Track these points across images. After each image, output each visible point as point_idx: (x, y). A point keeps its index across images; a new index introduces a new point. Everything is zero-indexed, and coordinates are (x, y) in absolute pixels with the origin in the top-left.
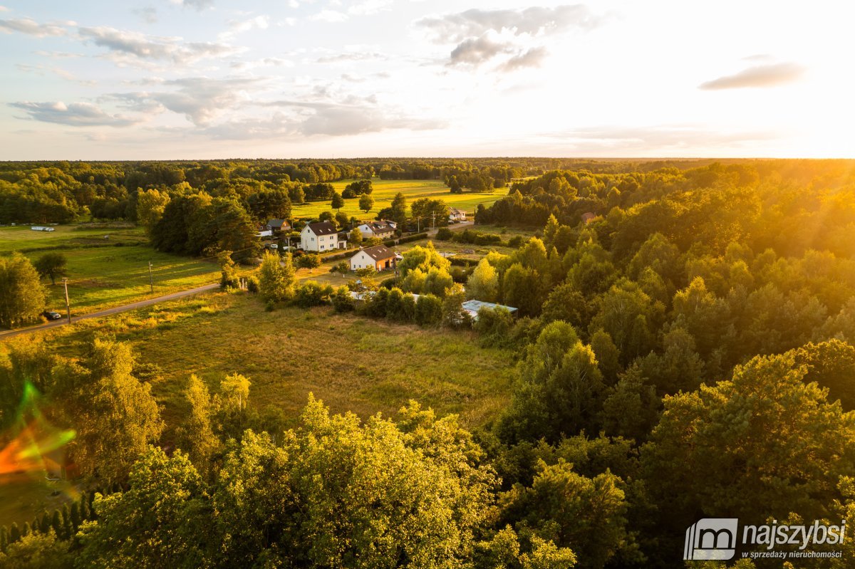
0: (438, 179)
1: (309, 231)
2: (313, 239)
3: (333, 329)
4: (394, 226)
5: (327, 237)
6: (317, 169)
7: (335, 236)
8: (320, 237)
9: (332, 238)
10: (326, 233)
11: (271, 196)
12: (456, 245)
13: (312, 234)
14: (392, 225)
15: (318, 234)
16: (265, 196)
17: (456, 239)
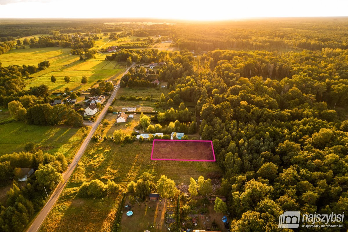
9: (96, 109)
14: (104, 97)
16: (40, 88)
17: (128, 100)
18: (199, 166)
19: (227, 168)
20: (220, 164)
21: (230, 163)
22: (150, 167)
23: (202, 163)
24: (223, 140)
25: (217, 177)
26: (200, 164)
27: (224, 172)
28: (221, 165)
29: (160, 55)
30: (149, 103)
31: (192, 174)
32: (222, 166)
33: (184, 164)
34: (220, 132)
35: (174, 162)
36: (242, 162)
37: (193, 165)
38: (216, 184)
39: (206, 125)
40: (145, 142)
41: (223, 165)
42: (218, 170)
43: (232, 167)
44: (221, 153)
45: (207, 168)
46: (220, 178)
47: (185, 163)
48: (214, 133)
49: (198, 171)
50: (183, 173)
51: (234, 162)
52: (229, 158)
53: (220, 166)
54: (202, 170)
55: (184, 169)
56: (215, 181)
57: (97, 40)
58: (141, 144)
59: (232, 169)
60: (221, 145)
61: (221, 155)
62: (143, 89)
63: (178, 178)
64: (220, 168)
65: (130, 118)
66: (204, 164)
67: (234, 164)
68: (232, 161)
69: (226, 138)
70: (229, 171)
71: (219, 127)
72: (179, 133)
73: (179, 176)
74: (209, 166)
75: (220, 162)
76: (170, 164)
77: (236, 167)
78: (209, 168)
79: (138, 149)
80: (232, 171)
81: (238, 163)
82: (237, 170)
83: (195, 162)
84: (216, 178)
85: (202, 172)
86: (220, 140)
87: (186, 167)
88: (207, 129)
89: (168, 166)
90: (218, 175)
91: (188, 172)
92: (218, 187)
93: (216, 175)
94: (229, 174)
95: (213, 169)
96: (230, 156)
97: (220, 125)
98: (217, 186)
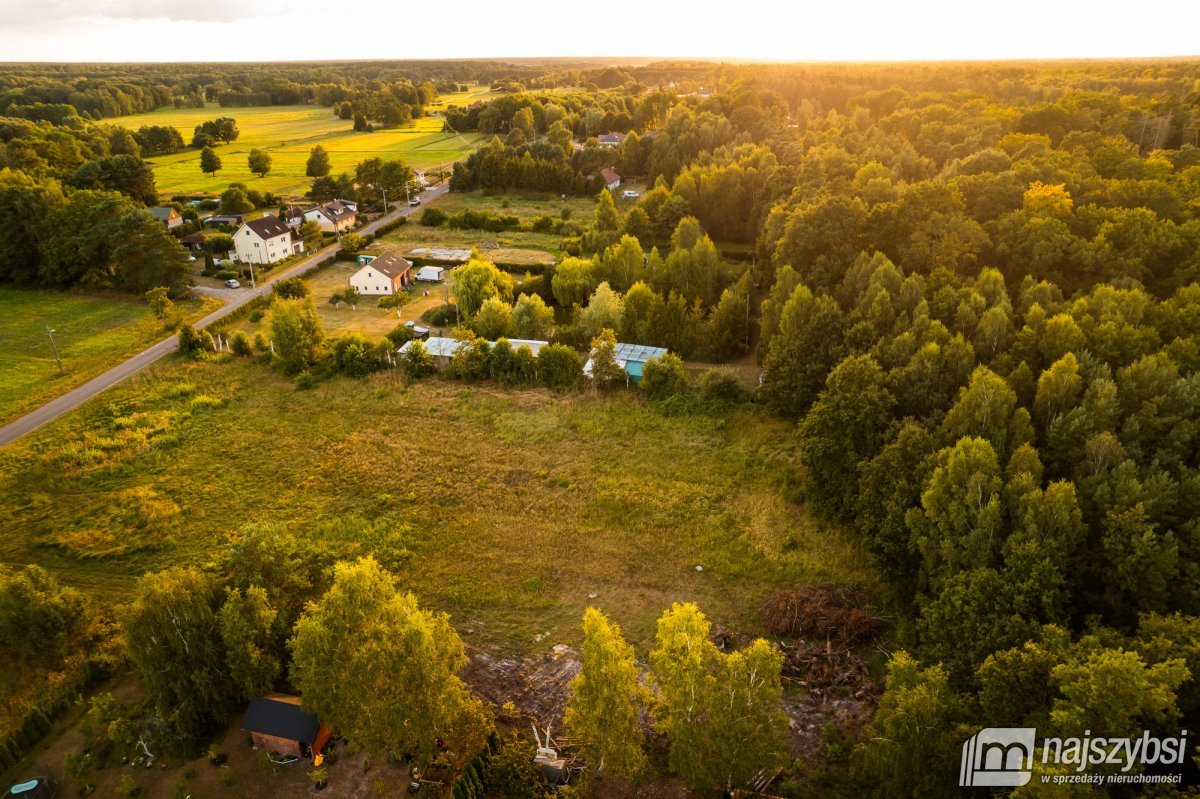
0: (312, 103)
1: (248, 233)
2: (257, 245)
3: (435, 411)
4: (353, 208)
5: (277, 239)
6: (113, 93)
7: (287, 236)
8: (269, 240)
9: (284, 239)
10: (275, 233)
11: (121, 164)
12: (461, 233)
13: (255, 237)
14: (350, 207)
15: (265, 237)
16: (110, 166)
17: (455, 224)
18: (720, 533)
19: (939, 560)
20: (874, 532)
21: (971, 523)
22: (390, 507)
23: (747, 520)
24: (912, 367)
25: (843, 633)
26: (730, 523)
27: (906, 598)
28: (888, 538)
29: (651, 107)
30: (541, 238)
31: (655, 587)
32: (889, 547)
33: (621, 513)
34: (886, 327)
35: (559, 493)
36: (1083, 527)
37: (675, 525)
38: (829, 686)
39: (802, 291)
40: (435, 379)
41: (901, 536)
42: (859, 576)
43: (985, 554)
44: (890, 451)
45: (773, 556)
46: (867, 637)
47: (627, 507)
48: (848, 333)
49: (707, 572)
50: (593, 568)
51: (1009, 521)
52: (962, 483)
53: (878, 550)
54: (735, 568)
55: (608, 542)
56: (822, 659)
57: (449, 93)
58: (410, 383)
59: (983, 573)
60: (893, 399)
61: (886, 463)
62: (541, 199)
63: (541, 602)
64: (872, 558)
65: (424, 281)
66: (759, 526)
67: (1003, 534)
68: (993, 503)
69: (930, 357)
70: (959, 589)
71: (882, 302)
72: (638, 347)
73: (557, 586)
74: (793, 545)
75: (881, 513)
76: (523, 505)
77: (1030, 559)
78: (791, 557)
79: (381, 405)
80: (991, 593)
81: (1047, 528)
82: (1045, 585)
83: (696, 505)
84: (834, 635)
85: (737, 576)
86: (886, 367)
87: (622, 534)
88: (805, 312)
89: (508, 511)
90: (855, 614)
91: (632, 570)
92: (842, 713)
93: (836, 613)
94: (961, 617)
95: (819, 566)
96: (971, 467)
97: (891, 285)
98: (841, 708)
